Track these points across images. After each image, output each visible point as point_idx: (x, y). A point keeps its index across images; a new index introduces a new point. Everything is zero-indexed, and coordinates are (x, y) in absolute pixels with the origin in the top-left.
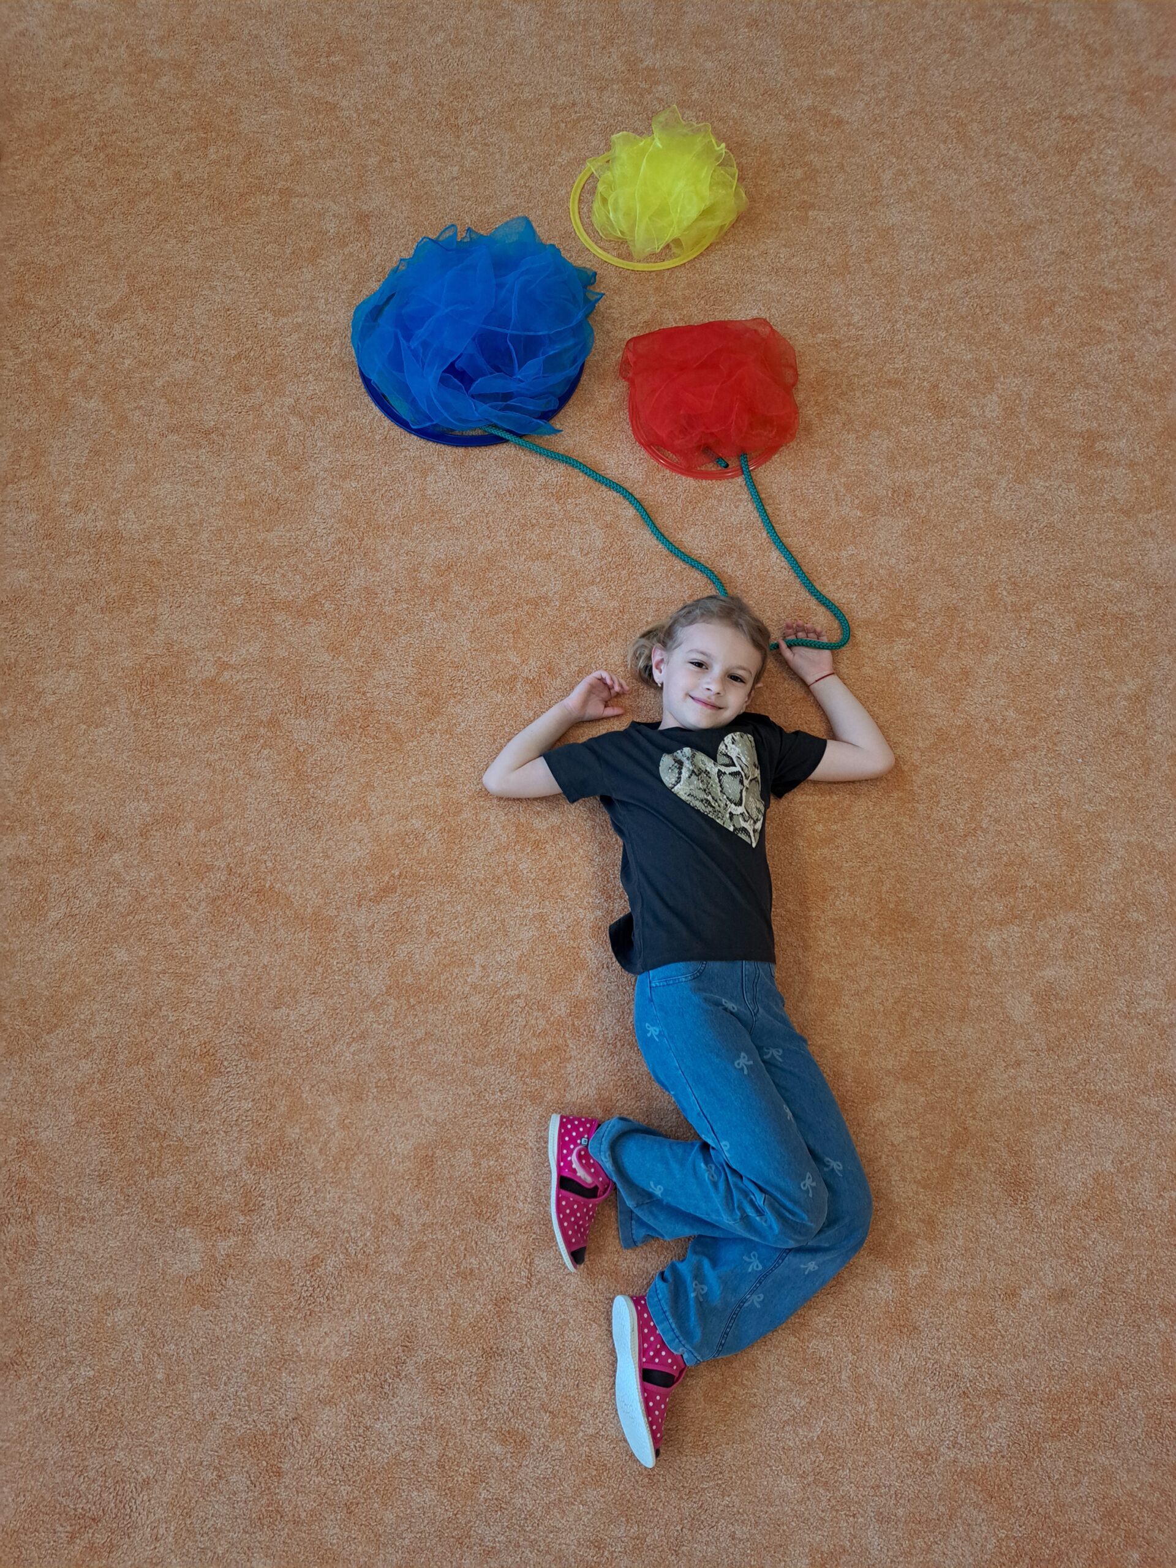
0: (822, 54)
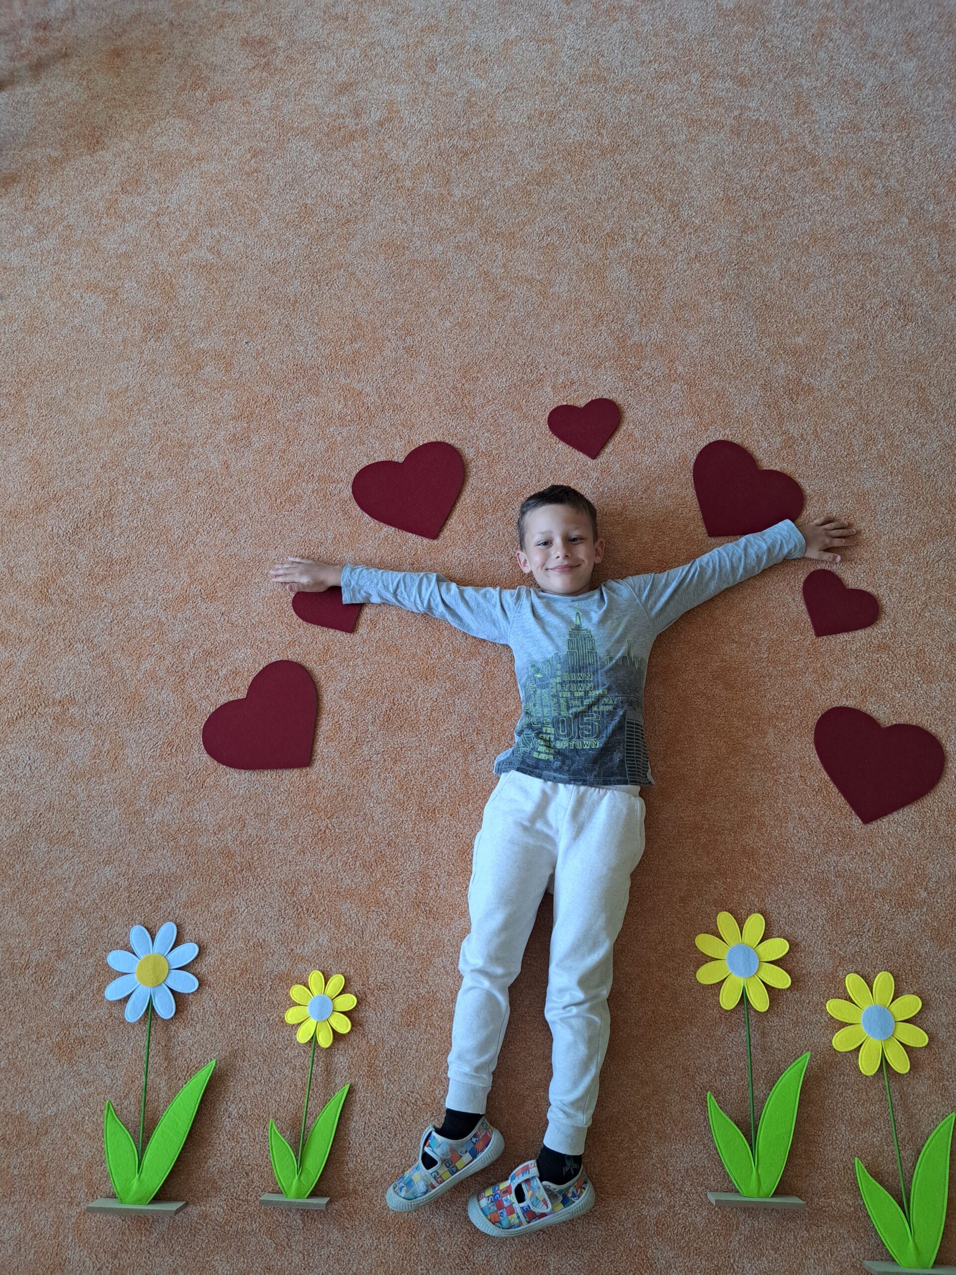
0: (789, 323)
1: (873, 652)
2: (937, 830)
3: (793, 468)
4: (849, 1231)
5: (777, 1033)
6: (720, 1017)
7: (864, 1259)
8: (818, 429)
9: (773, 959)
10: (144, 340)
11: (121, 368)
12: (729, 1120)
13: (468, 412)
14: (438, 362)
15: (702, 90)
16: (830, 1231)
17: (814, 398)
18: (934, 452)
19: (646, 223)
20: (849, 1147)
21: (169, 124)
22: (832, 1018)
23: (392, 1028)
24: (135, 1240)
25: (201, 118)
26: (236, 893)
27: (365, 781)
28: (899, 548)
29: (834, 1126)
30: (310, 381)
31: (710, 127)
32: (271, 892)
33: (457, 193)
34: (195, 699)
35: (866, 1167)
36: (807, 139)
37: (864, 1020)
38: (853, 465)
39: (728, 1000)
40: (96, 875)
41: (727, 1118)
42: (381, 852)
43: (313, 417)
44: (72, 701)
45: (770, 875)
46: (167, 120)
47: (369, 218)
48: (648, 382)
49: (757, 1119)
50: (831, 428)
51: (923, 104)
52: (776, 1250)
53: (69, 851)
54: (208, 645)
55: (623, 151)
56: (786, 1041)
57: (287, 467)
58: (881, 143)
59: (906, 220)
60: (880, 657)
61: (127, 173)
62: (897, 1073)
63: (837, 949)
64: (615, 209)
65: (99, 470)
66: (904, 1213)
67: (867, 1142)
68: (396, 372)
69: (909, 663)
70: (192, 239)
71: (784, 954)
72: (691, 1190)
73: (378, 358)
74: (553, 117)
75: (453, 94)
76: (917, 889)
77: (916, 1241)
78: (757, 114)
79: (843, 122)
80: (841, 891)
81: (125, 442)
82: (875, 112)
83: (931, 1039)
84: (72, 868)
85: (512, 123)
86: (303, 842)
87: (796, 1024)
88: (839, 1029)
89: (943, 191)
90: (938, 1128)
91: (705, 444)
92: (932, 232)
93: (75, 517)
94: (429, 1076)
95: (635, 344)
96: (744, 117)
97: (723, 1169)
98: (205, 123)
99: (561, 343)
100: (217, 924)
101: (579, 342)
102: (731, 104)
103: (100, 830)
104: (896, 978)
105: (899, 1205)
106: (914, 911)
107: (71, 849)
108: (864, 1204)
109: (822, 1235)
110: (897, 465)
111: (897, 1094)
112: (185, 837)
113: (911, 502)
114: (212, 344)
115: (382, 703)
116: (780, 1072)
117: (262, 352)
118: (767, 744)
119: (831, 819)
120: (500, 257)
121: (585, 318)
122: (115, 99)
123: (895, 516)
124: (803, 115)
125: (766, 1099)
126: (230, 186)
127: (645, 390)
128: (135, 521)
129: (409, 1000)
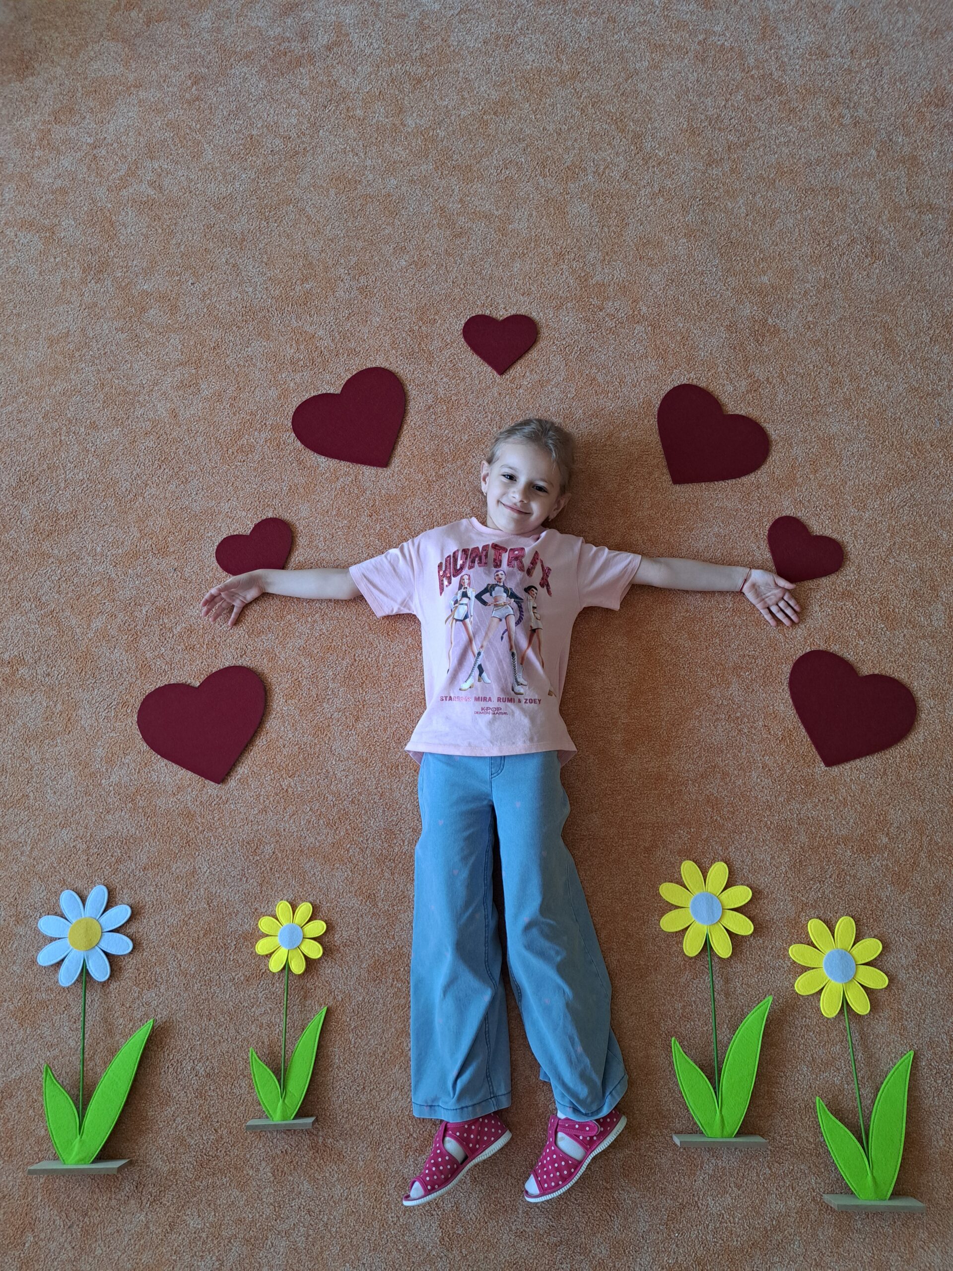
1: (837, 600)
2: (899, 775)
3: (758, 413)
4: (810, 1167)
5: (741, 978)
6: (685, 964)
7: (824, 1193)
8: (784, 372)
9: (736, 906)
10: (84, 282)
11: (60, 312)
12: (694, 1065)
13: (426, 356)
14: (394, 303)
15: (666, 13)
16: (791, 1167)
17: (780, 340)
18: (900, 394)
19: (609, 155)
20: (810, 1087)
21: (103, 47)
22: (795, 962)
23: (359, 984)
24: (105, 1198)
25: (138, 41)
26: (197, 853)
27: (326, 739)
28: (864, 494)
29: (796, 1067)
30: (260, 324)
31: (673, 52)
32: (233, 853)
33: (410, 122)
34: (150, 657)
35: (826, 1105)
36: (774, 66)
37: (826, 964)
38: (819, 409)
39: (691, 947)
40: (53, 838)
41: (692, 1063)
42: (344, 810)
43: (264, 363)
44: (22, 661)
45: (734, 824)
46: (101, 43)
47: (319, 150)
48: (611, 324)
49: (720, 1063)
50: (797, 370)
51: (893, 28)
52: (739, 1187)
53: (24, 815)
54: (161, 602)
55: (583, 78)
56: (749, 986)
57: (238, 415)
58: (849, 71)
59: (874, 152)
60: (844, 604)
61: (60, 101)
62: (858, 1014)
63: (799, 895)
64: (576, 140)
65: (40, 420)
66: (863, 1148)
67: (828, 1081)
68: (350, 314)
69: (873, 610)
70: (131, 173)
71: (747, 901)
72: (657, 1133)
73: (331, 299)
74: (510, 40)
75: (404, 16)
76: (879, 835)
77: (874, 1175)
78: (722, 39)
79: (811, 48)
80: (803, 838)
81: (67, 390)
82: (844, 37)
83: (891, 980)
84: (28, 832)
85: (468, 47)
86: (264, 801)
87: (759, 969)
88: (801, 973)
89: (912, 121)
90: (896, 1066)
91: (669, 388)
92: (901, 165)
93: (17, 470)
94: (396, 1030)
95: (597, 283)
96: (709, 41)
97: (688, 1111)
98: (141, 47)
99: (521, 282)
100: (179, 885)
101: (539, 282)
102: (695, 28)
103: (55, 793)
104: (857, 922)
105: (859, 1141)
106: (875, 856)
107: (26, 813)
108: (824, 1141)
109: (784, 1172)
110: (863, 409)
111: (857, 1034)
112: (143, 798)
113: (876, 446)
114: (156, 286)
115: (343, 659)
116: (743, 1016)
117: (209, 294)
118: (731, 694)
119: (794, 767)
120: (456, 191)
121: (545, 256)
122: (44, 20)
123: (861, 461)
124: (769, 40)
125: (729, 1043)
126: (171, 115)
127: (608, 332)
128: (80, 474)
129: (376, 956)
